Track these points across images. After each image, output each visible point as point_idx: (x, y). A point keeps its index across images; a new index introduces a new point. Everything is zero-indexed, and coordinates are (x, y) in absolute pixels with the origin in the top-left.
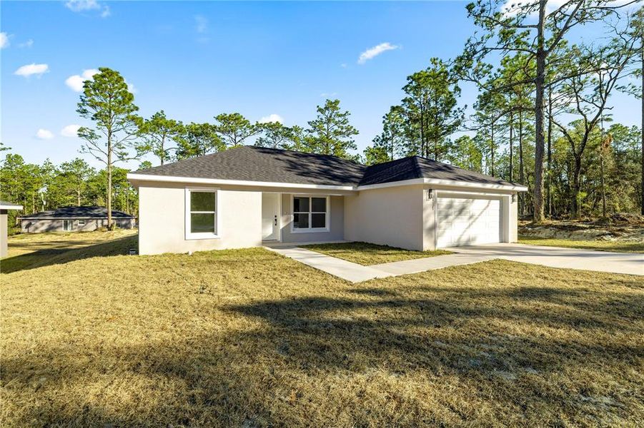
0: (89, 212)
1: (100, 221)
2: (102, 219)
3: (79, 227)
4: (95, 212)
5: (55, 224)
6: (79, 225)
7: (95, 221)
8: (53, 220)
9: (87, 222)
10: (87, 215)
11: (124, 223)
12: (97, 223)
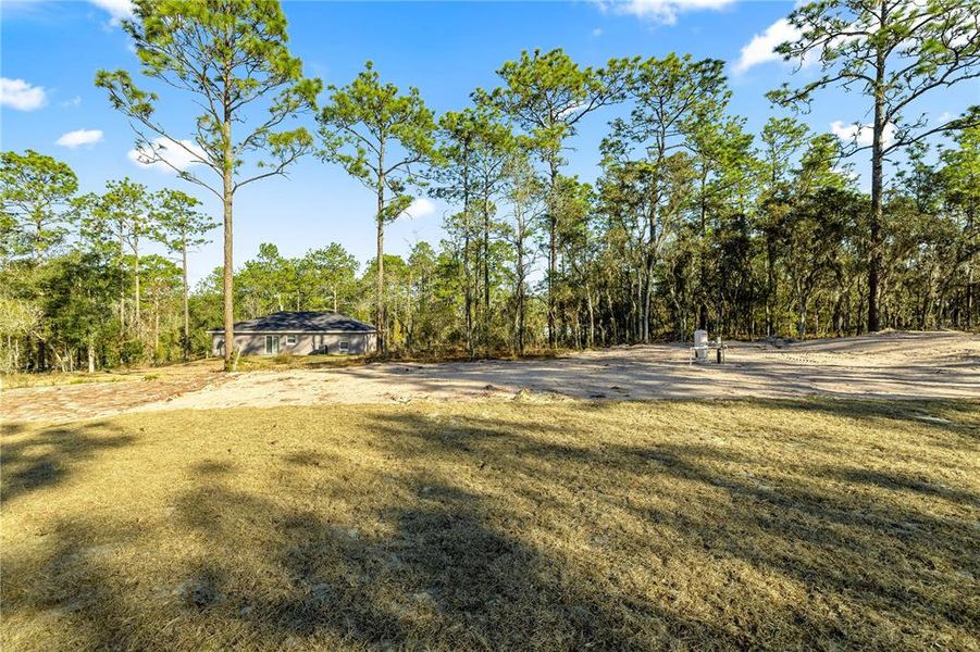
0: (307, 322)
1: (318, 338)
2: (322, 335)
3: (288, 348)
4: (316, 321)
5: (257, 343)
6: (288, 344)
7: (311, 337)
8: (254, 335)
9: (300, 340)
10: (301, 326)
11: (355, 341)
12: (313, 340)
